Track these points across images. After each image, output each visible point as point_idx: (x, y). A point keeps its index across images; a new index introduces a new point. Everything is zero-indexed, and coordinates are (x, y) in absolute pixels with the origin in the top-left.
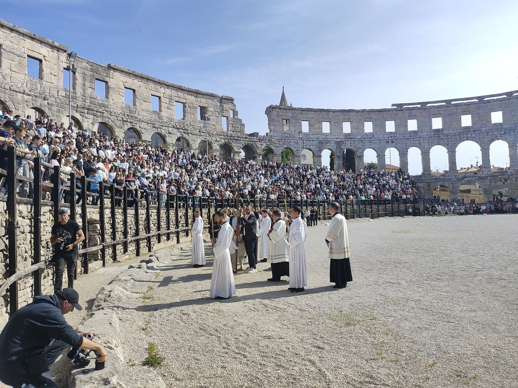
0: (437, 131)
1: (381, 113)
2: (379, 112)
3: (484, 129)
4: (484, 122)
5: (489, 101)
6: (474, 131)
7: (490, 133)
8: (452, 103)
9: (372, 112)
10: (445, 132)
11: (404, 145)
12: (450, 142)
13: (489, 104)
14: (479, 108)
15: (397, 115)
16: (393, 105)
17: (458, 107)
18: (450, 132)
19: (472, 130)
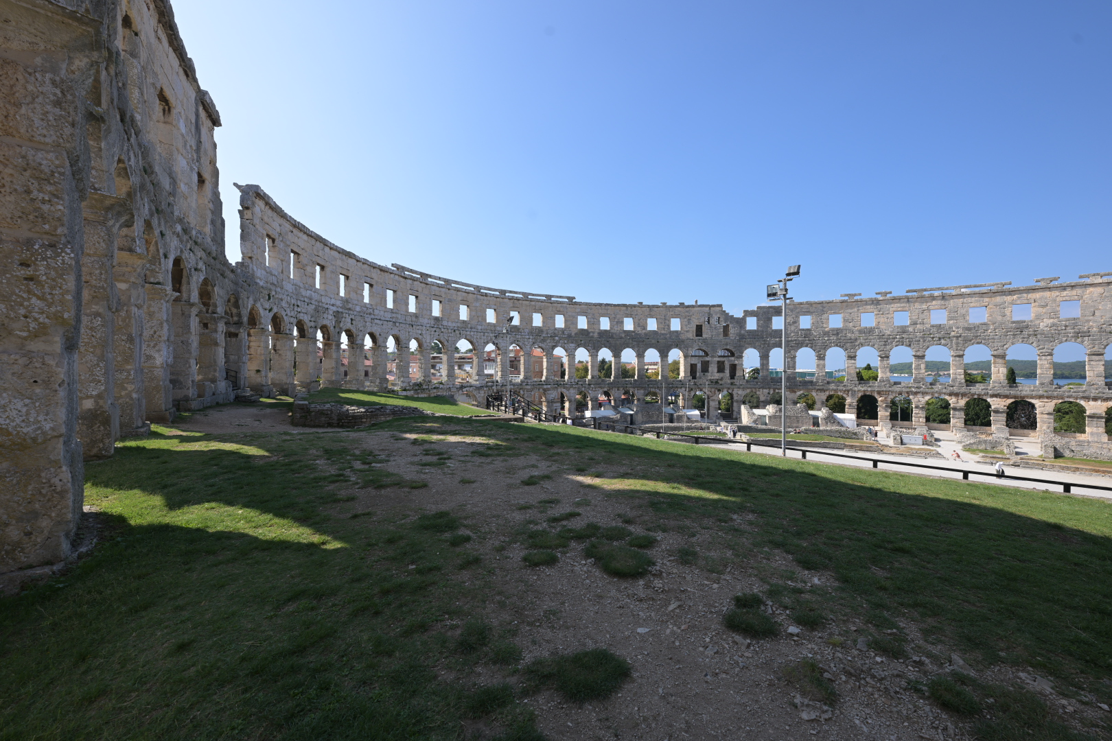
0: (436, 319)
1: (382, 273)
2: (381, 270)
3: (479, 327)
4: (480, 319)
5: (486, 295)
6: (471, 328)
7: (486, 334)
8: (453, 285)
9: (374, 268)
10: (445, 323)
11: (407, 334)
12: (450, 338)
13: (486, 298)
14: (477, 300)
15: (399, 282)
16: (393, 265)
17: (459, 293)
18: (450, 324)
19: (469, 326)
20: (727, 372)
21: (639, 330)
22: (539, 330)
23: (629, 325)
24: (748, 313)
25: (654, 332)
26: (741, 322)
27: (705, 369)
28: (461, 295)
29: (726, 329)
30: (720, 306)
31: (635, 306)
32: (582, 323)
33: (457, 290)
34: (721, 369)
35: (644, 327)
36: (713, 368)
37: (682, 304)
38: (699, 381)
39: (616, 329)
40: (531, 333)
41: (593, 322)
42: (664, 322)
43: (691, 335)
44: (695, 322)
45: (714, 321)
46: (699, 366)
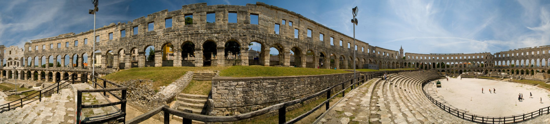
9: (426, 55)
15: (431, 56)
16: (430, 54)
20: (491, 65)
21: (476, 58)
22: (457, 59)
23: (474, 57)
24: (495, 54)
25: (478, 58)
26: (493, 56)
27: (487, 65)
28: (442, 56)
29: (491, 57)
30: (490, 53)
31: (474, 54)
32: (465, 58)
33: (441, 55)
34: (490, 65)
35: (477, 57)
36: (489, 65)
37: (483, 53)
38: (486, 68)
39: (472, 58)
40: (455, 60)
41: (467, 57)
42: (480, 56)
43: (485, 58)
44: (486, 56)
45: (489, 56)
46: (486, 65)
